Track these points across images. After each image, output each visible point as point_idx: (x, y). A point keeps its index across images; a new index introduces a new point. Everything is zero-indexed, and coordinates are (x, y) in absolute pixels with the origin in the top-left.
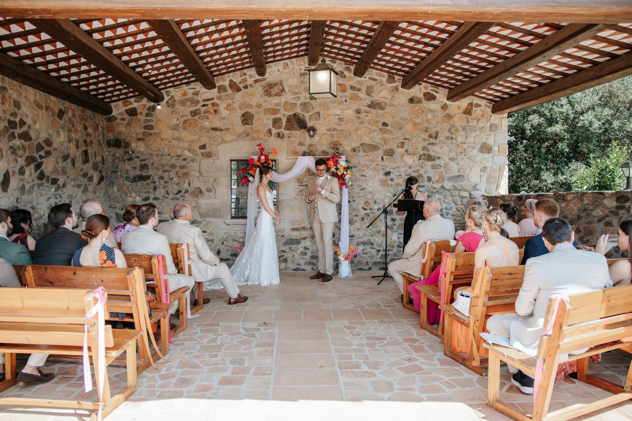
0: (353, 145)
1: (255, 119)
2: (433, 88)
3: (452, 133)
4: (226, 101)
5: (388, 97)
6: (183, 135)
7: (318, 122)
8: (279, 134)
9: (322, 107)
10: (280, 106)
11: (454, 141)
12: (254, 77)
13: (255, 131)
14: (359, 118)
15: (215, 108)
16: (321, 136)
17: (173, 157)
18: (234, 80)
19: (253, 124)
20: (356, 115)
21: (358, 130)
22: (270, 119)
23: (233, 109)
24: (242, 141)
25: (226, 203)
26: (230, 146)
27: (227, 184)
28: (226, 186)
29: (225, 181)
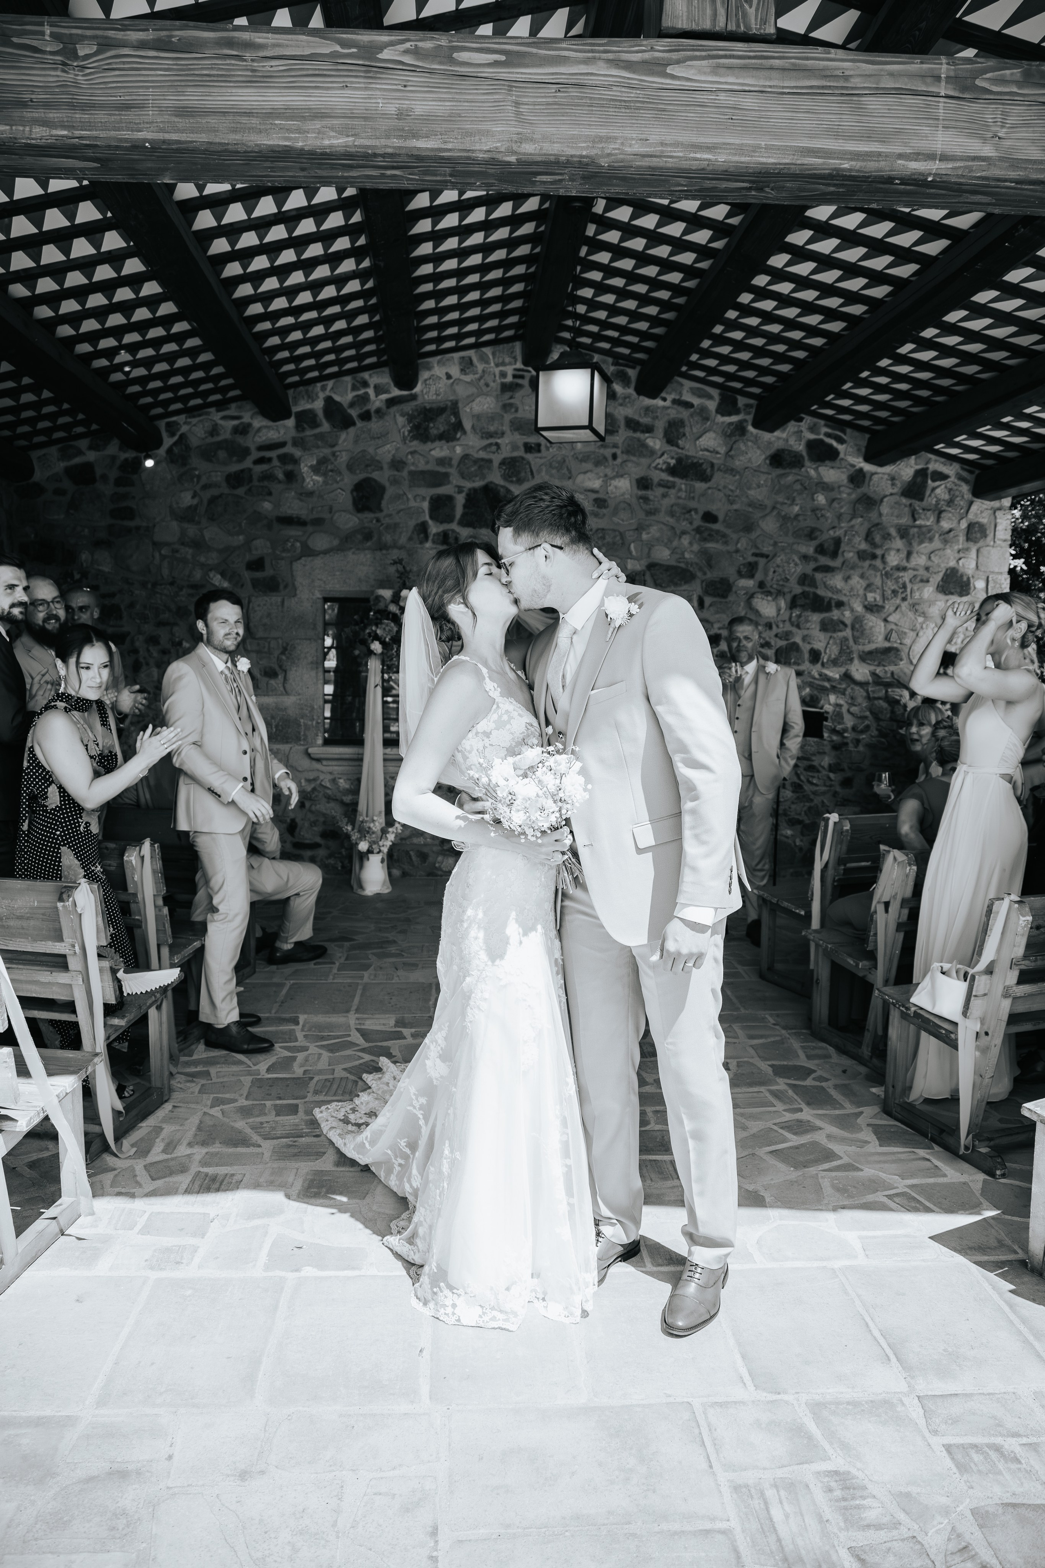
0: (630, 567)
1: (387, 496)
2: (829, 431)
3: (874, 545)
4: (316, 451)
5: (719, 449)
6: (207, 535)
8: (445, 535)
9: (554, 471)
10: (450, 465)
11: (878, 563)
12: (387, 391)
13: (388, 527)
14: (646, 499)
15: (289, 467)
17: (181, 589)
18: (337, 398)
19: (381, 511)
20: (640, 493)
21: (644, 529)
22: (424, 499)
23: (332, 471)
24: (354, 551)
25: (313, 707)
26: (324, 564)
27: (314, 659)
28: (311, 663)
29: (311, 652)
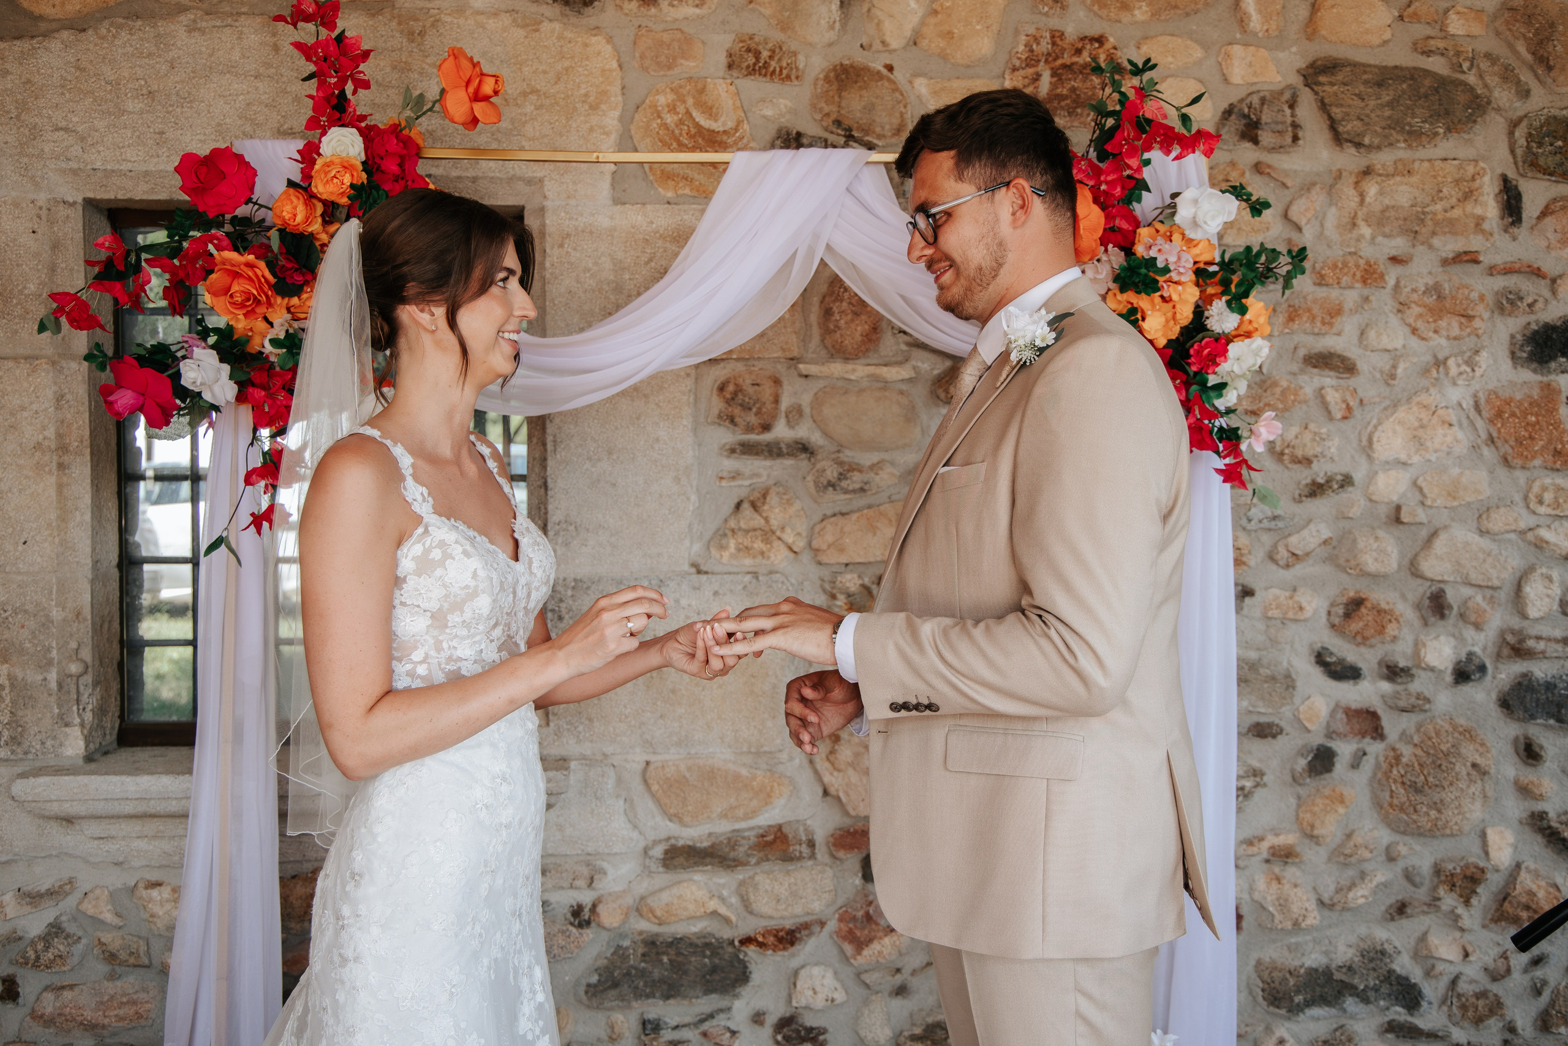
24: (194, 21)
25: (47, 616)
26: (78, 68)
27: (46, 433)
28: (38, 446)
29: (35, 407)
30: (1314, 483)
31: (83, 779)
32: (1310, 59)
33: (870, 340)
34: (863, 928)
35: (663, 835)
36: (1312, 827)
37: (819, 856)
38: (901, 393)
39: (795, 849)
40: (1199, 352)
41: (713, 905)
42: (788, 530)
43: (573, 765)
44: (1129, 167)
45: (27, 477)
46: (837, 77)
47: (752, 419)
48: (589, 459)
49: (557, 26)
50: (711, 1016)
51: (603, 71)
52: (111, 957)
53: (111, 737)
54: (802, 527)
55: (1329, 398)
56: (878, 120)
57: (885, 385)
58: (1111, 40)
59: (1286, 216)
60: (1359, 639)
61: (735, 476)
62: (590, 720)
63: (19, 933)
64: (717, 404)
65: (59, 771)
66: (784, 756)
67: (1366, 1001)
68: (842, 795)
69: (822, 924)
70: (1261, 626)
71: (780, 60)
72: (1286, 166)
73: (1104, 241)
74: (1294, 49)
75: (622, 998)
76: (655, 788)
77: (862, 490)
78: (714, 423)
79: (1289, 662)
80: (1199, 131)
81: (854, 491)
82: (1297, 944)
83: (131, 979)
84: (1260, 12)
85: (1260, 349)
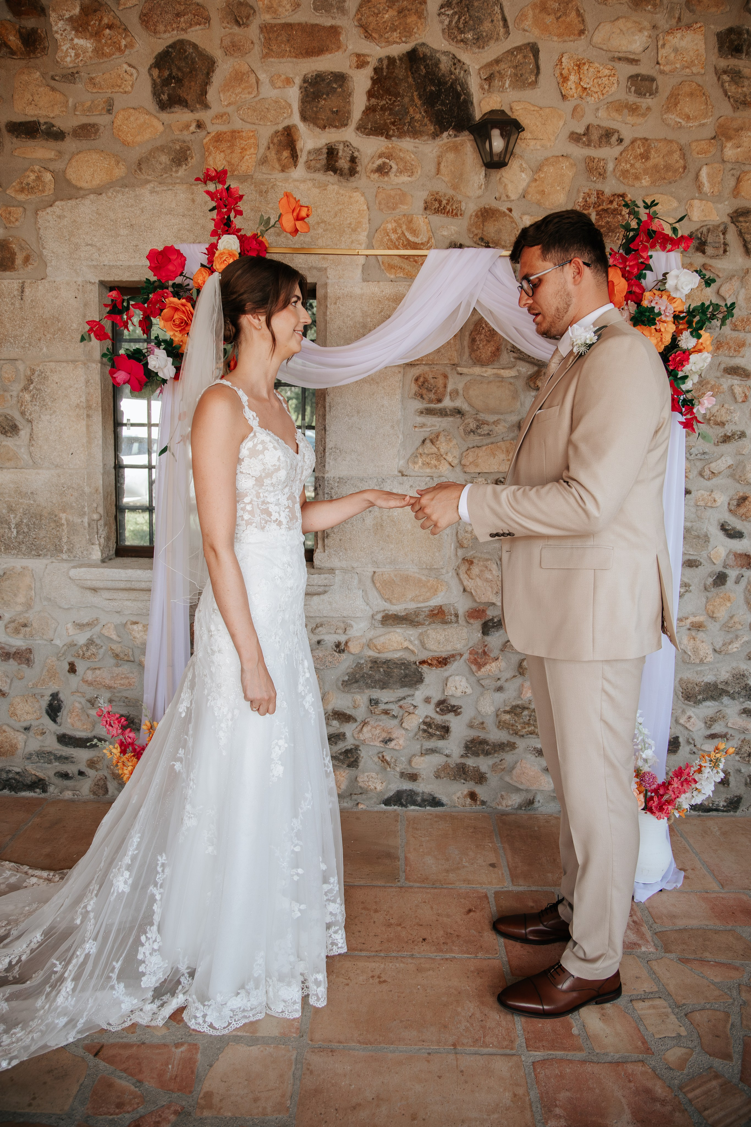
0: (696, 215)
1: (218, 78)
7: (528, 94)
8: (331, 152)
9: (549, 19)
10: (341, 10)
13: (218, 138)
14: (736, 75)
15: (30, 25)
16: (539, 169)
19: (206, 106)
20: (723, 63)
21: (729, 138)
22: (289, 81)
23: (110, 27)
24: (154, 188)
25: (83, 490)
26: (97, 213)
27: (82, 399)
28: (78, 406)
29: (76, 386)
30: (725, 435)
31: (101, 570)
32: (734, 209)
33: (495, 355)
34: (482, 658)
35: (382, 609)
36: (713, 612)
37: (460, 622)
38: (511, 384)
39: (448, 618)
40: (674, 359)
41: (406, 644)
42: (449, 454)
43: (337, 572)
44: (642, 257)
45: (73, 421)
46: (482, 214)
47: (432, 396)
48: (348, 415)
49: (336, 187)
50: (404, 698)
51: (359, 211)
52: (117, 656)
53: (113, 552)
54: (457, 453)
55: (736, 391)
56: (503, 238)
57: (502, 379)
58: (629, 196)
59: (718, 293)
60: (744, 517)
61: (423, 426)
62: (346, 550)
63: (75, 642)
64: (414, 388)
65: (90, 566)
66: (444, 571)
67: (733, 698)
68: (473, 591)
69: (461, 655)
70: (693, 510)
71: (452, 205)
72: (719, 266)
73: (626, 299)
74: (726, 203)
75: (359, 687)
76: (378, 585)
77: (488, 434)
78: (412, 398)
79: (707, 529)
80: (682, 236)
81: (484, 435)
82: (701, 671)
83: (126, 667)
84: (709, 182)
85: (707, 358)
